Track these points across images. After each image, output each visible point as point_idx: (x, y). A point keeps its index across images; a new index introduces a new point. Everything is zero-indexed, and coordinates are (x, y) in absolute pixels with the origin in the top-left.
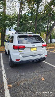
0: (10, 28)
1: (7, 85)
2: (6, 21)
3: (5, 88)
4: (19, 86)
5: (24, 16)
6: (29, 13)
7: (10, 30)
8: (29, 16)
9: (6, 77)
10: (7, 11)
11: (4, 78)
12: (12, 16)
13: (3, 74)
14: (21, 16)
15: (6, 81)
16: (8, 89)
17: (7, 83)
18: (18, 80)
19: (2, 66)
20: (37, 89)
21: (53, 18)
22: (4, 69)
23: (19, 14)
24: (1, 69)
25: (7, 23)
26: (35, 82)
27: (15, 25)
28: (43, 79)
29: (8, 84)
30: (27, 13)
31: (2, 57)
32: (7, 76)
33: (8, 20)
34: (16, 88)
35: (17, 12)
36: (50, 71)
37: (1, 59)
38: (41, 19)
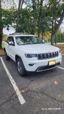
0: (9, 26)
1: (18, 90)
2: (3, 18)
3: (17, 94)
4: (32, 91)
5: (25, 11)
6: (30, 8)
7: (8, 29)
8: (31, 11)
9: (14, 82)
10: (3, 4)
11: (13, 84)
12: (10, 11)
13: (11, 80)
14: (21, 10)
15: (16, 87)
16: (21, 95)
17: (18, 89)
18: (30, 85)
19: (7, 72)
20: (51, 92)
21: (58, 14)
22: (10, 75)
23: (19, 8)
24: (7, 75)
25: (4, 20)
26: (48, 86)
27: (14, 23)
28: (56, 83)
29: (20, 90)
30: (28, 8)
31: (4, 62)
32: (16, 82)
33: (6, 17)
34: (29, 93)
35: (16, 6)
36: (61, 74)
37: (3, 64)
38: (45, 15)
